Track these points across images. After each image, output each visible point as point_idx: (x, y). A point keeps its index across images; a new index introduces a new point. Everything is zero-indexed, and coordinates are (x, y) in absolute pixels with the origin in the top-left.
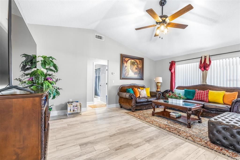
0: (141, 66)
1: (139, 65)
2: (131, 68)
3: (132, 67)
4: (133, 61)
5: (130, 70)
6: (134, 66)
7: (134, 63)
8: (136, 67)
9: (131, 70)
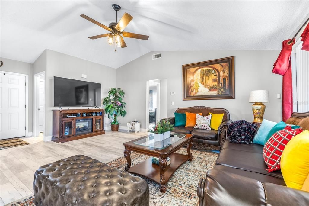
0: (227, 73)
1: (221, 73)
2: (202, 81)
3: (206, 78)
4: (205, 69)
5: (200, 85)
6: (208, 77)
7: (209, 71)
8: (215, 77)
9: (203, 84)
